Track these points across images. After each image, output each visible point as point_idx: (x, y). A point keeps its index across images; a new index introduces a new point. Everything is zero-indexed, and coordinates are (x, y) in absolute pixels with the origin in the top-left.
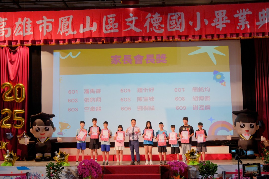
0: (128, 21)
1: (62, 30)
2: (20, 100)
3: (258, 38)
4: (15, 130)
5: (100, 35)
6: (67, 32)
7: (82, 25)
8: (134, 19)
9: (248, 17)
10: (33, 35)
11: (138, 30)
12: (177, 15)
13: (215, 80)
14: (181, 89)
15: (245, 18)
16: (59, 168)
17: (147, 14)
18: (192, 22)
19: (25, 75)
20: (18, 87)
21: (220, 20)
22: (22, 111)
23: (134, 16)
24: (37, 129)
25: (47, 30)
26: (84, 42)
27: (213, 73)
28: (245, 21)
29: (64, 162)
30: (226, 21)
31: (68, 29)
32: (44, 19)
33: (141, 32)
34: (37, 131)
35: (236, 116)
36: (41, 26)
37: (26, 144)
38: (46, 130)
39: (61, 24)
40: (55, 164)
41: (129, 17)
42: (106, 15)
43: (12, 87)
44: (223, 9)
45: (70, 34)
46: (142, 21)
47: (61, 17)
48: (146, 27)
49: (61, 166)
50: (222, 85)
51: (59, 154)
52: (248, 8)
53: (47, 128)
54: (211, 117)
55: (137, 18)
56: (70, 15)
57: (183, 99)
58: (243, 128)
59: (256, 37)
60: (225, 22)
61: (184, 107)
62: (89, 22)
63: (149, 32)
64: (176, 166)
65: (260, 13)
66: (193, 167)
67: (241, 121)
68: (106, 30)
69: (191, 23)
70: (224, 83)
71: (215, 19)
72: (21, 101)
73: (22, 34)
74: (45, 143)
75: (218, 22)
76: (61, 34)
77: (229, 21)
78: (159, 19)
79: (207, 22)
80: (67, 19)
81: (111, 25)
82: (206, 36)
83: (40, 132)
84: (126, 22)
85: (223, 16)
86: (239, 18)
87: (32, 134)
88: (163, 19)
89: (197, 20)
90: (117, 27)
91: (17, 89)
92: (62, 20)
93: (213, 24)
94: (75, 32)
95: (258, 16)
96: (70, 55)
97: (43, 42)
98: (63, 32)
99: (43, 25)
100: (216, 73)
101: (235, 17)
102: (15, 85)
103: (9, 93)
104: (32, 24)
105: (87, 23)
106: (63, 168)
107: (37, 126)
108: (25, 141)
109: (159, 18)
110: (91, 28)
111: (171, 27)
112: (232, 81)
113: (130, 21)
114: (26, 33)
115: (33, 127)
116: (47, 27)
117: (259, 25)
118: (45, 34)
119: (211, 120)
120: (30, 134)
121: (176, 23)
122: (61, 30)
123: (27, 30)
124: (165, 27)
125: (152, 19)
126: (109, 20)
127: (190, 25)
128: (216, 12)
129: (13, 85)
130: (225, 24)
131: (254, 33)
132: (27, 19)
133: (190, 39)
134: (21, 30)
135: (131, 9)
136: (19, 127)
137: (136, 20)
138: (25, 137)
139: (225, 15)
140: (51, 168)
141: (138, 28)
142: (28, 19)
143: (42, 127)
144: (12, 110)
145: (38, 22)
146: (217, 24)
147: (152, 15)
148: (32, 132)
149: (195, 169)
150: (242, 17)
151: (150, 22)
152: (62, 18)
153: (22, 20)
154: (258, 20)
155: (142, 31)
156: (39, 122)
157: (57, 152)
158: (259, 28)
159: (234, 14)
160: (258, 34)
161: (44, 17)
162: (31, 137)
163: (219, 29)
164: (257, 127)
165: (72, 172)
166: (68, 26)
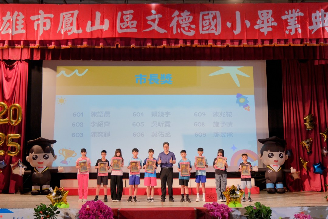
0: (150, 20)
1: (64, 28)
2: (16, 122)
3: (311, 45)
4: (9, 157)
5: (113, 34)
6: (70, 31)
7: (89, 23)
8: (157, 17)
9: (299, 19)
10: (25, 34)
11: (162, 31)
12: (212, 14)
13: (238, 104)
14: (201, 113)
15: (296, 21)
16: (53, 212)
17: (174, 11)
18: (230, 23)
19: (22, 93)
20: (13, 108)
21: (265, 21)
22: (18, 136)
23: (158, 13)
24: (34, 157)
25: (44, 28)
26: (92, 45)
27: (236, 96)
28: (296, 24)
29: (61, 202)
30: (272, 23)
31: (71, 27)
32: (40, 14)
33: (165, 33)
34: (34, 159)
35: (263, 145)
36: (36, 23)
37: (21, 175)
38: (45, 158)
39: (63, 21)
40: (47, 207)
41: (151, 14)
42: (122, 12)
43: (6, 107)
44: (269, 9)
45: (74, 33)
46: (168, 19)
47: (63, 12)
48: (172, 27)
49: (56, 209)
50: (246, 110)
51: (55, 190)
52: (299, 9)
53: (46, 156)
54: (234, 145)
55: (161, 16)
56: (74, 10)
57: (203, 124)
58: (271, 157)
59: (308, 44)
60: (271, 25)
61: (204, 133)
62: (99, 20)
63: (176, 34)
64: (217, 211)
65: (313, 15)
66: (237, 210)
67: (269, 150)
68: (121, 28)
69: (229, 25)
70: (248, 108)
71: (259, 20)
72: (17, 124)
73: (10, 32)
74: (44, 173)
75: (263, 24)
76: (63, 33)
77: (275, 24)
78: (189, 18)
79: (248, 24)
80: (70, 15)
81: (128, 23)
82: (248, 41)
83: (38, 160)
84: (147, 20)
85: (268, 18)
86: (288, 21)
87: (29, 163)
88: (193, 18)
89: (237, 22)
90: (135, 25)
91: (13, 110)
92: (64, 16)
93: (256, 27)
94: (81, 31)
95: (311, 19)
96: (75, 73)
97: (38, 43)
98: (65, 31)
99: (39, 21)
100: (239, 96)
101: (283, 19)
102: (10, 105)
103: (3, 114)
104: (25, 21)
105: (96, 20)
106: (59, 212)
107: (34, 153)
108: (20, 171)
109: (189, 16)
110: (102, 26)
111: (204, 29)
112: (257, 105)
113: (152, 19)
114: (17, 31)
115: (30, 154)
116: (45, 24)
117: (313, 30)
118: (41, 33)
119: (234, 148)
120: (26, 163)
121: (210, 24)
122: (62, 27)
123: (17, 27)
124: (196, 28)
125: (179, 17)
126: (124, 17)
127: (228, 27)
128: (260, 12)
129: (8, 105)
130: (272, 27)
131: (306, 39)
132: (18, 14)
133: (228, 44)
134: (9, 27)
135: (154, 5)
136: (13, 154)
137: (160, 19)
138: (20, 166)
139: (270, 16)
140: (41, 213)
141: (163, 28)
142: (20, 13)
143: (40, 155)
144: (6, 134)
145: (33, 18)
146: (260, 27)
147: (180, 13)
148: (28, 160)
149: (239, 213)
150: (292, 19)
151: (178, 22)
152: (64, 14)
153: (12, 15)
154: (311, 24)
155: (167, 32)
156: (37, 149)
157: (52, 189)
158: (313, 33)
159: (282, 16)
160: (311, 40)
161: (41, 12)
162: (26, 166)
163: (264, 32)
164: (286, 157)
165: (72, 217)
166: (71, 23)
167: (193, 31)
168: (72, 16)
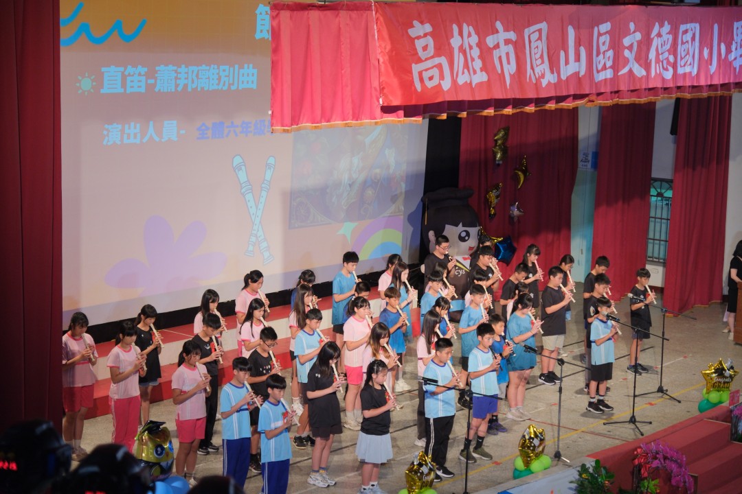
12: (692, 29)
17: (654, 25)
67: (461, 224)
71: (733, 43)
75: (736, 51)
78: (668, 40)
80: (537, 34)
81: (604, 57)
90: (611, 62)
93: (730, 58)
109: (668, 36)
121: (688, 52)
122: (532, 68)
125: (659, 38)
127: (704, 58)
128: (734, 26)
146: (734, 57)
147: (660, 28)
151: (657, 49)
153: (461, 34)
163: (736, 68)
166: (542, 57)
167: (671, 69)
168: (540, 38)
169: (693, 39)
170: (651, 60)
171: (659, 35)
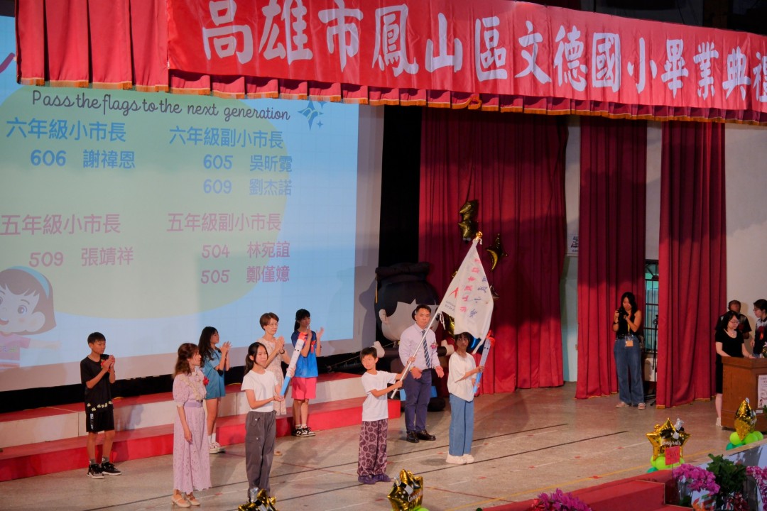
0: (524, 45)
11: (543, 77)
12: (609, 40)
15: (709, 68)
18: (632, 65)
21: (675, 66)
28: (709, 76)
30: (683, 70)
32: (336, 7)
33: (547, 83)
36: (331, 32)
41: (526, 31)
45: (404, 71)
52: (713, 41)
55: (540, 38)
56: (401, 4)
63: (563, 86)
65: (729, 59)
69: (630, 69)
71: (667, 62)
75: (671, 72)
76: (382, 67)
77: (686, 73)
78: (578, 47)
79: (654, 69)
80: (393, 17)
81: (492, 55)
85: (678, 57)
86: (701, 67)
88: (585, 49)
92: (382, 18)
93: (664, 78)
95: (727, 65)
98: (387, 63)
99: (336, 27)
101: (695, 62)
109: (578, 43)
113: (527, 44)
114: (294, 52)
117: (727, 91)
121: (606, 64)
125: (566, 44)
127: (629, 73)
128: (669, 44)
130: (681, 78)
134: (281, 38)
137: (539, 46)
139: (681, 54)
141: (543, 70)
146: (668, 78)
147: (566, 32)
150: (705, 65)
151: (564, 55)
154: (726, 77)
155: (550, 80)
159: (694, 55)
163: (672, 91)
166: (397, 42)
167: (583, 80)
168: (397, 21)
169: (612, 50)
170: (557, 67)
171: (566, 40)
